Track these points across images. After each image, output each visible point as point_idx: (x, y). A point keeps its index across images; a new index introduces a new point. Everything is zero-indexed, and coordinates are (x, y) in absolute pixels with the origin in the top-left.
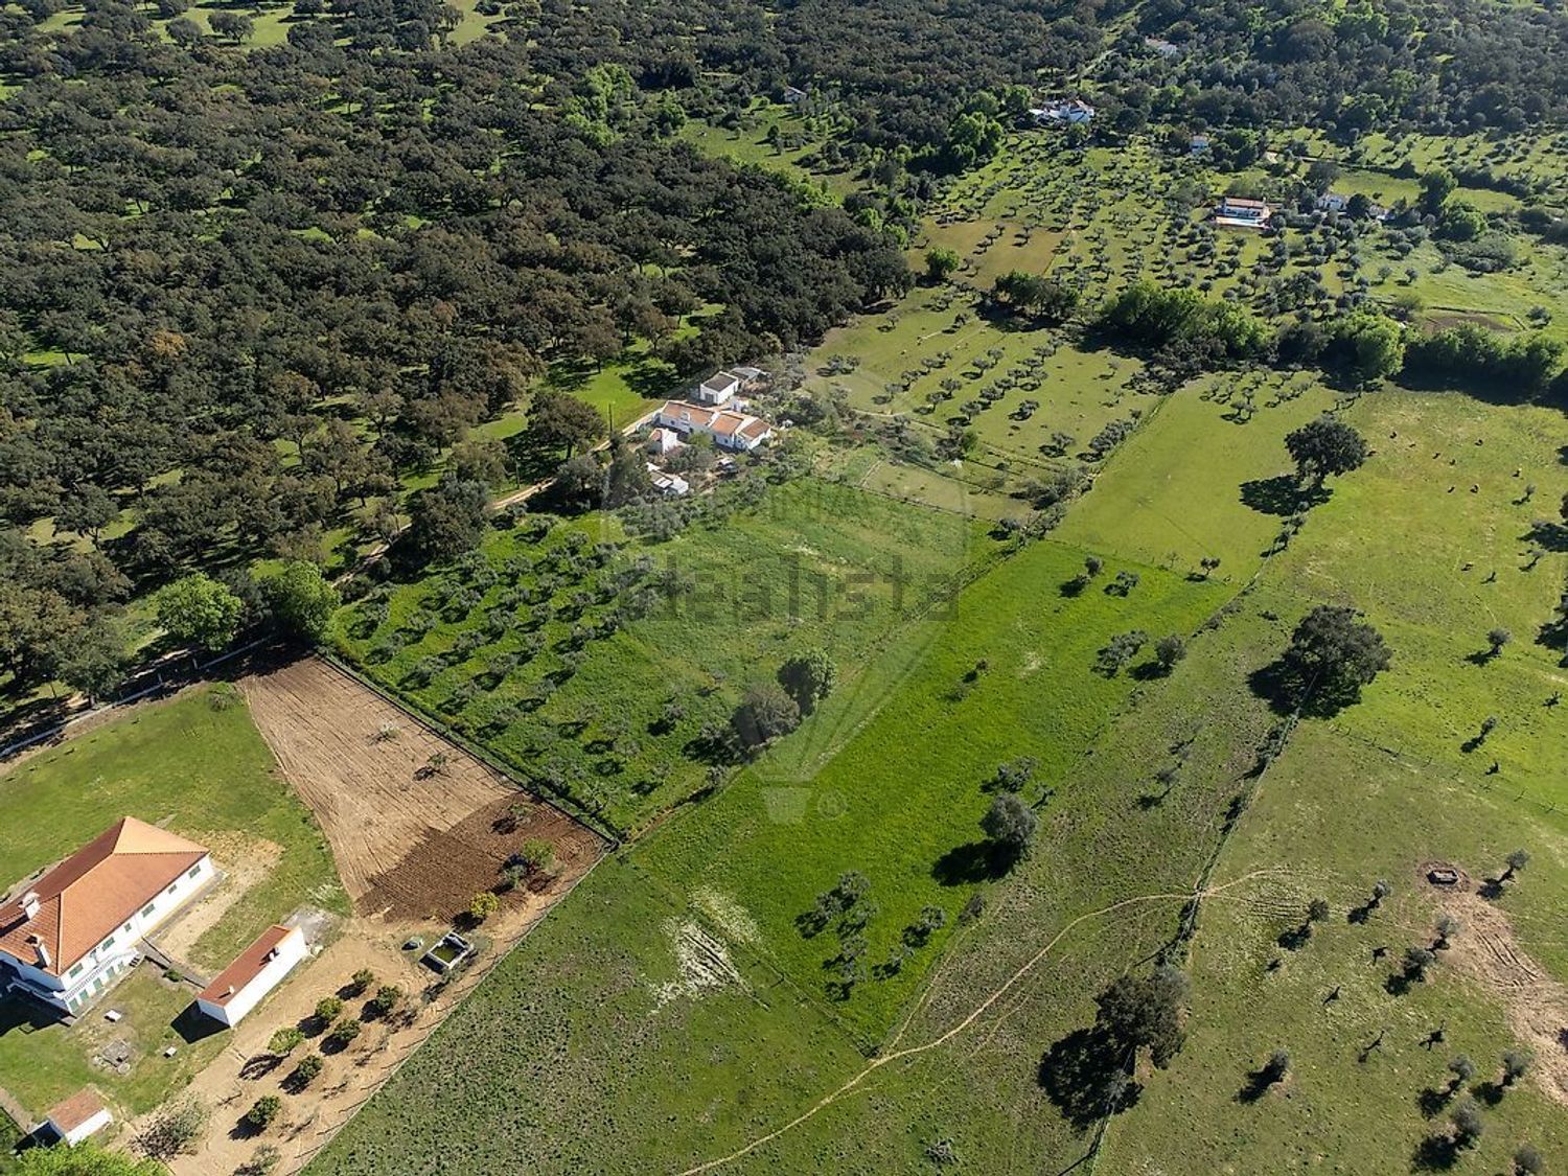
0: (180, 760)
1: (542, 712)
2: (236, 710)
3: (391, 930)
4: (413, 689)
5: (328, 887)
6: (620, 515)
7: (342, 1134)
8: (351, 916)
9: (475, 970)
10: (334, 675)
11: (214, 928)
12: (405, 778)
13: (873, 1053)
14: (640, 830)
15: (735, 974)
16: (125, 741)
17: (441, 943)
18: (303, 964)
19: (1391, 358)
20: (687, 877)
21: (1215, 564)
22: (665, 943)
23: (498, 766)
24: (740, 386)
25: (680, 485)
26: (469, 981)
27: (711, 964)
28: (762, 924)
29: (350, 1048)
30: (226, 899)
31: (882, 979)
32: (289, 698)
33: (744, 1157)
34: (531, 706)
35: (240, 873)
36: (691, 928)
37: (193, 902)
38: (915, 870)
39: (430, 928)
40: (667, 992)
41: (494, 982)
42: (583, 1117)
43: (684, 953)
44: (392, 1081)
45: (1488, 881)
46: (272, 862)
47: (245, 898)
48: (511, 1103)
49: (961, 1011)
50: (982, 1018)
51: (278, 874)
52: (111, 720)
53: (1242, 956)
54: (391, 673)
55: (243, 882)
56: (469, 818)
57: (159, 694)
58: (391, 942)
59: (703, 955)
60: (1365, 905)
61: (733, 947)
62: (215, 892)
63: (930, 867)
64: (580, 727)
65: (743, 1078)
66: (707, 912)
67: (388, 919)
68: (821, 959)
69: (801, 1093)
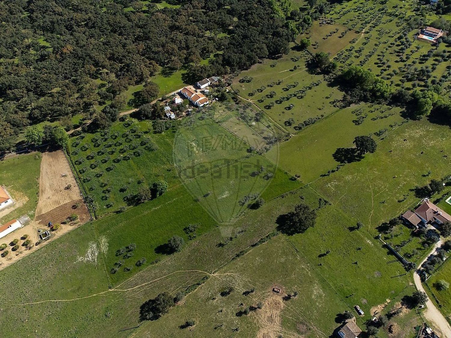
0: (22, 171)
1: (100, 178)
2: (39, 160)
3: (39, 226)
4: (77, 164)
5: (32, 212)
6: (153, 122)
7: (5, 269)
8: (33, 220)
9: (48, 241)
10: (64, 156)
11: (7, 215)
12: (62, 188)
13: (110, 288)
14: (101, 217)
15: (96, 259)
16: (14, 163)
17: (44, 233)
18: (19, 229)
19: (427, 110)
20: (101, 233)
21: (299, 177)
22: (87, 247)
23: (83, 190)
24: (211, 83)
25: (173, 116)
26: (46, 243)
27: (93, 255)
28: (109, 250)
29: (17, 251)
30: (12, 209)
31: (125, 271)
32: (51, 160)
33: (71, 301)
34: (98, 176)
35: (18, 203)
36: (94, 246)
37: (6, 208)
38: (152, 246)
39: (45, 228)
40: (80, 259)
41: (50, 244)
42: (48, 281)
43: (89, 251)
44: (19, 261)
45: (288, 295)
46: (25, 202)
47: (16, 210)
48: (37, 273)
49: (136, 284)
50: (139, 288)
51: (25, 206)
52: (14, 157)
53: (209, 294)
54: (75, 158)
55: (18, 206)
56: (69, 202)
57: (26, 152)
58: (37, 229)
59: (93, 253)
60: (250, 291)
61: (100, 253)
62: (11, 207)
63: (156, 247)
64: (105, 185)
65: (82, 284)
66: (100, 242)
67: (39, 223)
68: (116, 262)
69: (91, 292)
